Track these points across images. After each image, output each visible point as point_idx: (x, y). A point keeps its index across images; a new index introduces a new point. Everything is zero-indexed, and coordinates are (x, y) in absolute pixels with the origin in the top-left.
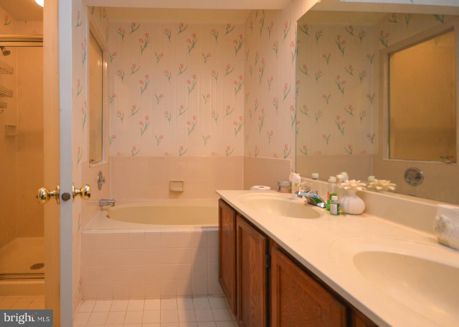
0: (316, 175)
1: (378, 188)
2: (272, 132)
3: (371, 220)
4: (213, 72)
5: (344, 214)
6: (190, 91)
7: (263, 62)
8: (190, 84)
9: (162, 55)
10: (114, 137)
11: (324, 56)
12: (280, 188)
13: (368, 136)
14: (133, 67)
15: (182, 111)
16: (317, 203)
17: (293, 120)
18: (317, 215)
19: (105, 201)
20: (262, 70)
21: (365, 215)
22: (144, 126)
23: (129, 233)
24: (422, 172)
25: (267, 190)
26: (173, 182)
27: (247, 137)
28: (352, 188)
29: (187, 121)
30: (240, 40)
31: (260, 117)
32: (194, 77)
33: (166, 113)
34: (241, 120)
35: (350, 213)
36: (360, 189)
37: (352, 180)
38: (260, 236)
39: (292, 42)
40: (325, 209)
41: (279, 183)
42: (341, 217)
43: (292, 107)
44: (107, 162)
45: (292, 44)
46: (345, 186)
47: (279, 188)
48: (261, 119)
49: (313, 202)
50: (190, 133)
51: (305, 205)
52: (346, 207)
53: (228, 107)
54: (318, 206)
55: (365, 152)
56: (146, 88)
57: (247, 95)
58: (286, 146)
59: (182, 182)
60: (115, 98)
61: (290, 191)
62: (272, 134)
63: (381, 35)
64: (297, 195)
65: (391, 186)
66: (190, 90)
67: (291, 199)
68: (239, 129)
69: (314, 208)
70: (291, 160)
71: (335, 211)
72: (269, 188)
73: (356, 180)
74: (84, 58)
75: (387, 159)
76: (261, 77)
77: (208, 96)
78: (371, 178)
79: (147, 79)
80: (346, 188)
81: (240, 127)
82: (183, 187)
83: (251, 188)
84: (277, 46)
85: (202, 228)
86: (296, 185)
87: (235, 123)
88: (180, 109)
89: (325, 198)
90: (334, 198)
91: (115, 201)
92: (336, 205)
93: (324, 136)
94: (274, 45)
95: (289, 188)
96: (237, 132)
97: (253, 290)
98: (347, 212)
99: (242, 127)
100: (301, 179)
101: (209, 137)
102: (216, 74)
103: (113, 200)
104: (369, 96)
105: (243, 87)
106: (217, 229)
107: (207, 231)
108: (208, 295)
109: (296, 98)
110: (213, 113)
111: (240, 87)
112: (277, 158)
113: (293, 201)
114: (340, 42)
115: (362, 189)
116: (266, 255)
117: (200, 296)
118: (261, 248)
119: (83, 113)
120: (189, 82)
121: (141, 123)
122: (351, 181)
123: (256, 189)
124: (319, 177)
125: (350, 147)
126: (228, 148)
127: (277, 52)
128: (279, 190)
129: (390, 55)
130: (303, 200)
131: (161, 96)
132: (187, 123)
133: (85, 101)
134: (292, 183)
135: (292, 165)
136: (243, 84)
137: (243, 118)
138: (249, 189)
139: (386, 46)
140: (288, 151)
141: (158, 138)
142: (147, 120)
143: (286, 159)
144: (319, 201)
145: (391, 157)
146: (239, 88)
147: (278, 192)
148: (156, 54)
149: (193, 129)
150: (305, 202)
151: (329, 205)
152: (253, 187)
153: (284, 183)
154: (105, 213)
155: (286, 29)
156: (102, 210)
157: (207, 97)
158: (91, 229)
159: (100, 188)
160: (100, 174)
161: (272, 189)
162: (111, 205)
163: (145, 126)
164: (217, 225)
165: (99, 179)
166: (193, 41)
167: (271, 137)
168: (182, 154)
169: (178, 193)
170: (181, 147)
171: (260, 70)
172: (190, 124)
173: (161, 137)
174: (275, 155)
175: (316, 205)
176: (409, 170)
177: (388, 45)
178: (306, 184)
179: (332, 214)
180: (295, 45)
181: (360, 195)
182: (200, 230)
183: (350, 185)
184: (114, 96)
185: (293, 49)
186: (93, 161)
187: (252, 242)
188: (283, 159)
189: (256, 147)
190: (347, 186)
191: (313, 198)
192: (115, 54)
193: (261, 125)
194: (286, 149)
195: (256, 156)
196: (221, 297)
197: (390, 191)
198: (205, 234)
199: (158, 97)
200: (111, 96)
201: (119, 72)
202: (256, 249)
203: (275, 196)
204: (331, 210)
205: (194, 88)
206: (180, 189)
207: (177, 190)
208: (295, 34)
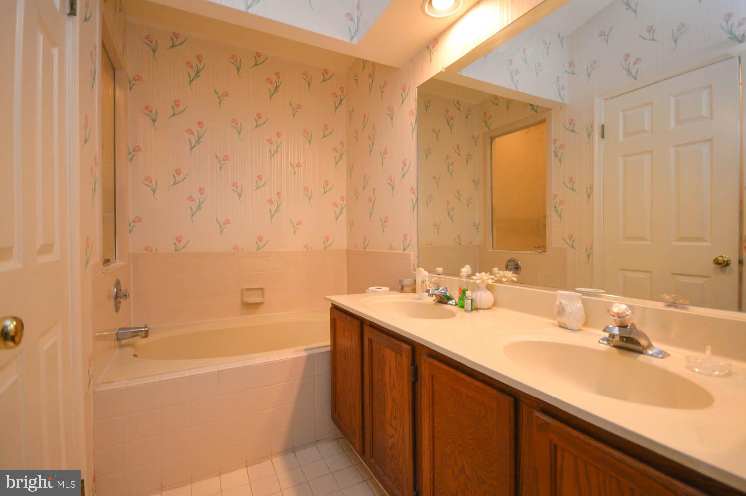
0: (440, 270)
1: (504, 279)
2: (387, 218)
3: (500, 312)
4: (305, 131)
5: (477, 309)
6: (273, 155)
7: (373, 128)
8: (272, 145)
9: (226, 94)
10: (138, 220)
11: (434, 131)
12: (403, 287)
13: (475, 224)
14: (173, 106)
15: (261, 183)
16: (448, 301)
17: (414, 204)
18: (452, 315)
19: (127, 331)
20: (371, 138)
21: (494, 308)
22: (196, 203)
23: (190, 376)
24: (519, 263)
25: (386, 291)
26: (247, 289)
27: (351, 224)
28: (483, 281)
29: (268, 199)
30: (341, 94)
31: (370, 198)
32: (278, 135)
33: (235, 185)
34: (343, 201)
35: (482, 308)
36: (490, 281)
37: (482, 272)
38: (404, 345)
39: (411, 111)
40: (456, 306)
41: (401, 281)
42: (474, 312)
43: (412, 188)
44: (127, 264)
45: (412, 113)
46: (477, 279)
47: (401, 287)
48: (372, 201)
49: (443, 300)
50: (273, 217)
51: (434, 304)
52: (478, 301)
53: (326, 183)
54: (450, 304)
55: (471, 242)
56: (198, 142)
57: (350, 168)
58: (405, 236)
59: (262, 289)
60: (138, 153)
61: (414, 291)
62: (387, 221)
63: (485, 116)
64: (427, 293)
65: (514, 277)
66: (272, 153)
67: (419, 299)
68: (341, 212)
69: (445, 306)
70: (412, 253)
71: (469, 308)
72: (388, 288)
73: (485, 272)
74: (93, 78)
75: (491, 250)
76: (371, 147)
77: (299, 165)
78: (496, 270)
79: (200, 129)
80: (478, 281)
81: (342, 210)
82: (262, 297)
83: (367, 290)
84: (392, 111)
85: (306, 350)
86: (423, 282)
87: (335, 205)
88: (258, 180)
89: (456, 295)
90: (468, 293)
91: (149, 329)
92: (470, 301)
93: (435, 225)
94: (389, 110)
95: (412, 287)
96: (338, 217)
97: (391, 415)
98: (479, 308)
99: (345, 211)
100: (429, 276)
101: (299, 223)
102: (310, 135)
103: (145, 328)
104: (474, 181)
105: (344, 157)
106: (329, 349)
107: (314, 354)
108: (316, 441)
109: (417, 179)
110: (306, 189)
111: (341, 156)
112: (394, 251)
113: (420, 301)
114: (448, 117)
115: (493, 282)
116: (413, 367)
117: (305, 446)
118: (406, 360)
119: (93, 177)
120: (270, 141)
121: (191, 199)
122: (481, 274)
123: (374, 291)
124: (443, 271)
125: (459, 237)
126: (327, 239)
127: (392, 119)
128: (402, 290)
129: (492, 139)
130: (431, 300)
131: (226, 158)
132: (268, 202)
133: (96, 156)
134: (417, 281)
135: (413, 259)
136: (345, 154)
137: (345, 198)
138: (364, 292)
139: (489, 129)
140: (408, 242)
141: (222, 224)
142: (202, 193)
143: (405, 252)
144: (449, 298)
145: (494, 248)
146: (340, 158)
147: (400, 292)
148: (216, 91)
149: (276, 211)
150: (434, 301)
151: (461, 302)
152: (369, 288)
153: (407, 281)
154: (130, 351)
155: (403, 93)
156: (121, 346)
157: (297, 166)
158: (113, 382)
159: (117, 310)
160: (118, 284)
161: (391, 290)
162: (141, 336)
163: (198, 205)
164: (328, 342)
165: (117, 293)
166: (276, 82)
167: (385, 224)
168: (260, 248)
169: (256, 306)
170: (258, 238)
171: (369, 138)
172: (272, 203)
173: (227, 222)
174: (391, 248)
175: (446, 304)
176: (510, 261)
177: (491, 129)
178: (436, 280)
179: (465, 311)
180: (415, 114)
181: (489, 287)
182: (305, 354)
183: (481, 278)
184: (137, 149)
185: (413, 120)
186: (109, 261)
187: (389, 355)
188: (402, 252)
189: (365, 237)
190: (480, 280)
191: (444, 295)
192: (138, 78)
193: (371, 209)
194: (406, 240)
195: (364, 249)
196: (334, 440)
197: (513, 281)
198: (311, 359)
199: (221, 159)
200: (131, 150)
201: (147, 109)
202: (396, 362)
203: (397, 297)
204: (465, 307)
205: (277, 151)
206: (258, 300)
207: (255, 302)
208: (415, 102)
